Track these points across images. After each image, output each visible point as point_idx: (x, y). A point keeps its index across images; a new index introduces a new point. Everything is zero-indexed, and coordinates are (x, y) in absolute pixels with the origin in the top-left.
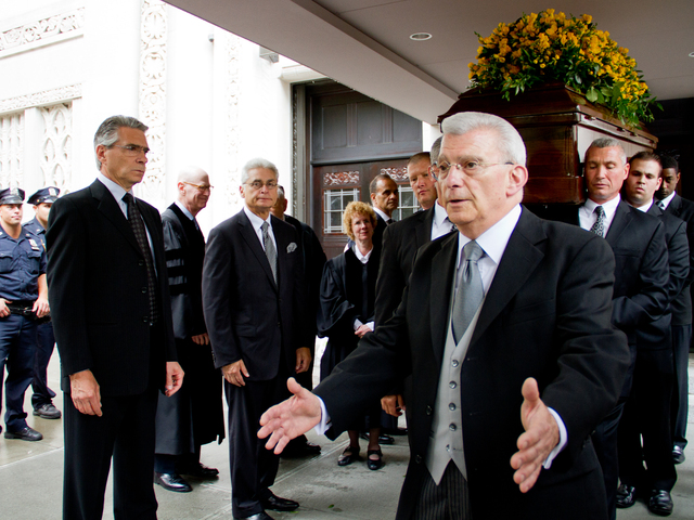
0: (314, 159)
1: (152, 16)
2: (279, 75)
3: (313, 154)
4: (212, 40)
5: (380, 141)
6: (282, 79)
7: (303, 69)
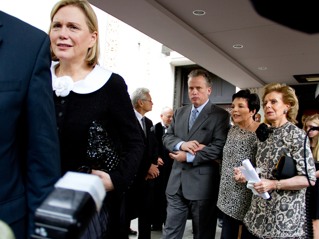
0: (184, 102)
1: (112, 31)
2: (170, 62)
3: (184, 100)
4: (139, 44)
5: (216, 96)
6: (171, 64)
7: (186, 59)
